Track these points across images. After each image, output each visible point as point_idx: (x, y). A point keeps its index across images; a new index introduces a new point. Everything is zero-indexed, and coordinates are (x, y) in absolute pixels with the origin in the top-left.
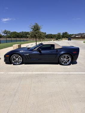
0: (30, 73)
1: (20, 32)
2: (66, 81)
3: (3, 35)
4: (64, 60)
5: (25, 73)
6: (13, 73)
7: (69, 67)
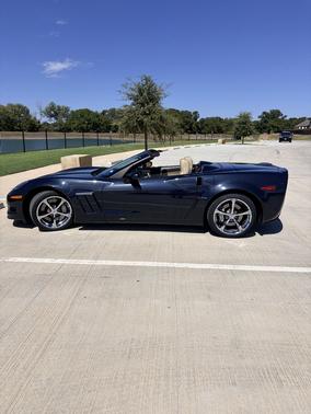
0: (86, 262)
1: (104, 112)
2: (209, 297)
3: (45, 123)
4: (226, 218)
5: (67, 262)
6: (25, 260)
7: (241, 245)
